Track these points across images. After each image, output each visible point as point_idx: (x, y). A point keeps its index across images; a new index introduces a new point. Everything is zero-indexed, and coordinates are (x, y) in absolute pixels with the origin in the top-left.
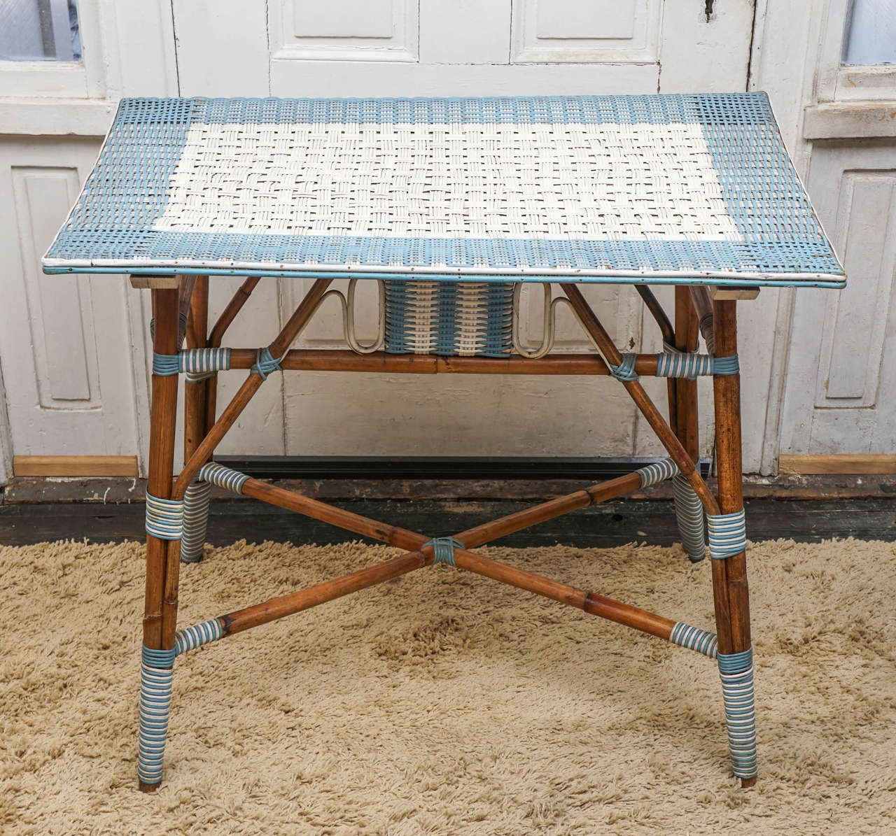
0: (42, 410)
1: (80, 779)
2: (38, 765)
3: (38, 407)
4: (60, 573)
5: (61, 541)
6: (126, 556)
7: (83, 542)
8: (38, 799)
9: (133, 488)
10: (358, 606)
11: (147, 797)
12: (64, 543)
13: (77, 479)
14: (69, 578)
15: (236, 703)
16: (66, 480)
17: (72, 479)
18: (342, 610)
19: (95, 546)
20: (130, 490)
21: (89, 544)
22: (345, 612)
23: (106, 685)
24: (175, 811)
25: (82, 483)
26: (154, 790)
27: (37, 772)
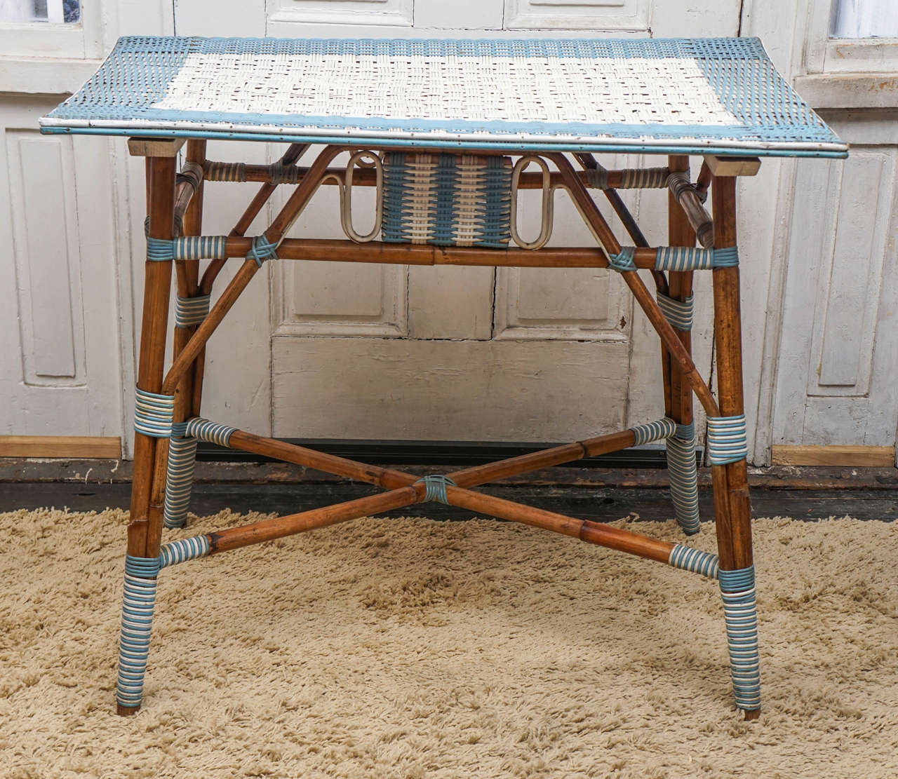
0: (26, 387)
1: (55, 704)
2: (11, 690)
3: (22, 383)
4: (39, 534)
5: (41, 509)
6: (108, 521)
7: (63, 510)
8: (10, 720)
9: (116, 469)
10: (346, 566)
11: (125, 720)
12: (44, 509)
13: (58, 460)
14: (49, 540)
15: (219, 644)
16: (47, 461)
17: (54, 460)
18: (329, 568)
19: (76, 514)
20: (113, 471)
21: (69, 512)
22: (332, 571)
23: (85, 627)
24: (155, 731)
25: (63, 464)
26: (133, 714)
27: (10, 698)
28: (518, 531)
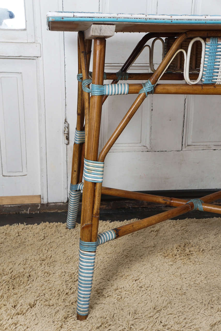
0: (4, 177)
1: (47, 317)
2: (24, 311)
3: (2, 175)
4: (17, 235)
5: (15, 224)
6: (44, 228)
7: (24, 224)
8: (27, 328)
10: (147, 240)
11: (83, 323)
12: (16, 224)
13: (16, 205)
14: (21, 237)
15: (111, 279)
16: (12, 206)
18: (141, 242)
19: (29, 225)
20: (38, 208)
21: (26, 225)
22: (142, 242)
23: (48, 275)
24: (100, 328)
25: (19, 206)
26: (86, 319)
27: (24, 315)
28: (206, 223)
